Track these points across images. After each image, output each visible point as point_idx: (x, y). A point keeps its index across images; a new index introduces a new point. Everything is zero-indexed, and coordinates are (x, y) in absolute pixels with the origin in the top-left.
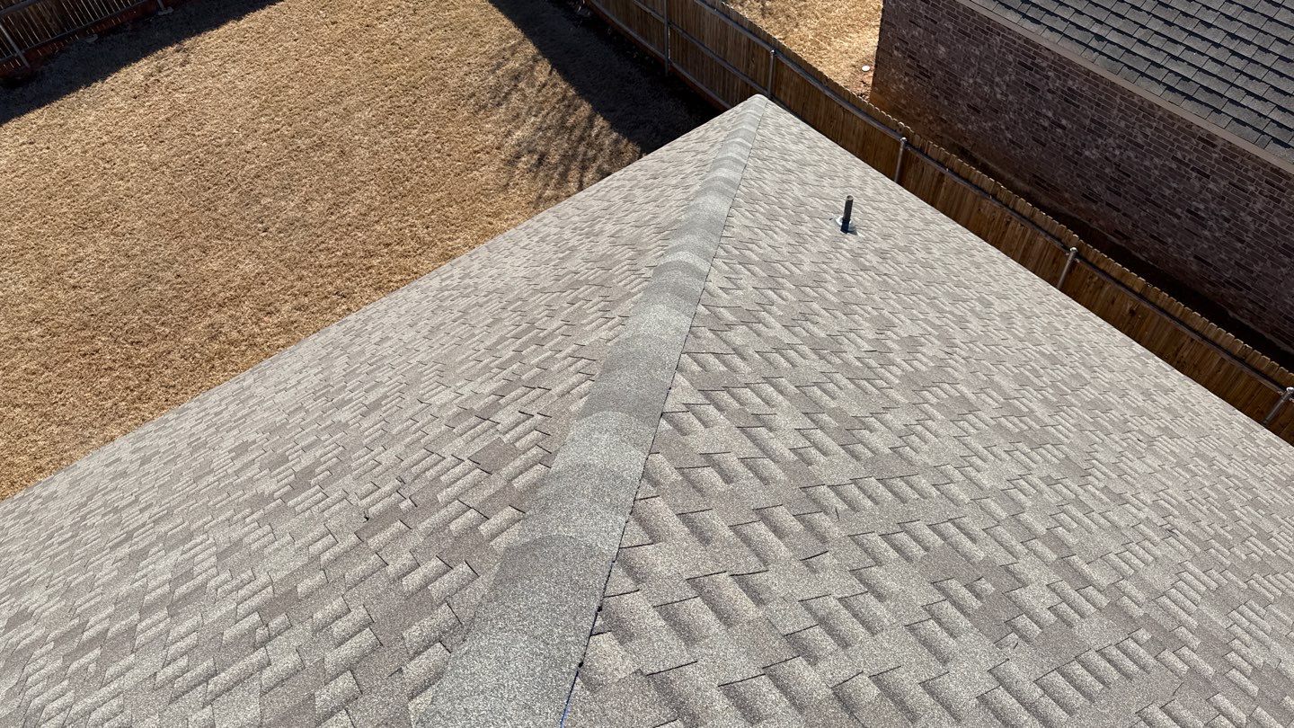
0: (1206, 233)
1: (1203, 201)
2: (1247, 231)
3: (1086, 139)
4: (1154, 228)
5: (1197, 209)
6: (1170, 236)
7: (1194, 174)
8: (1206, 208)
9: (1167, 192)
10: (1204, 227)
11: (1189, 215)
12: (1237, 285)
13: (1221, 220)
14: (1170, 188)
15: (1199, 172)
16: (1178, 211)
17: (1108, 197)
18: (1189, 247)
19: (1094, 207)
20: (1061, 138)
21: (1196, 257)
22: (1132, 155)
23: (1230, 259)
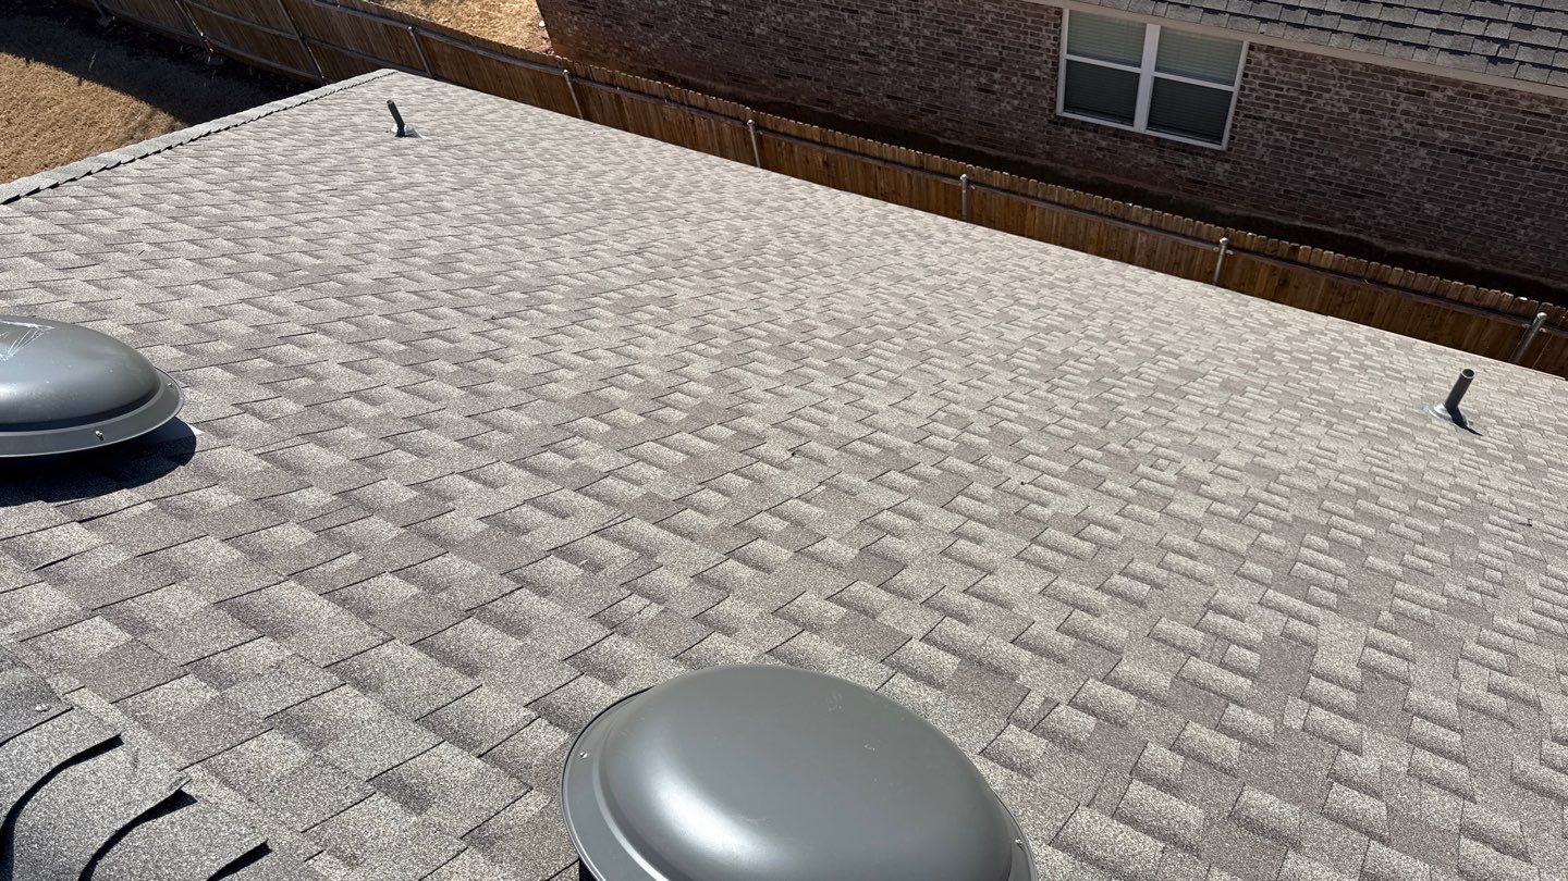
0: (884, 69)
1: (865, 37)
2: (911, 52)
3: (750, 17)
4: (844, 83)
5: (866, 48)
6: (860, 85)
7: (846, 14)
8: (871, 44)
9: (836, 42)
10: (879, 63)
11: (863, 57)
12: (930, 109)
13: (888, 51)
14: (835, 37)
15: (848, 10)
16: (853, 56)
17: (795, 68)
18: (878, 89)
19: (790, 84)
20: (730, 25)
21: (888, 97)
22: (790, 16)
23: (913, 86)
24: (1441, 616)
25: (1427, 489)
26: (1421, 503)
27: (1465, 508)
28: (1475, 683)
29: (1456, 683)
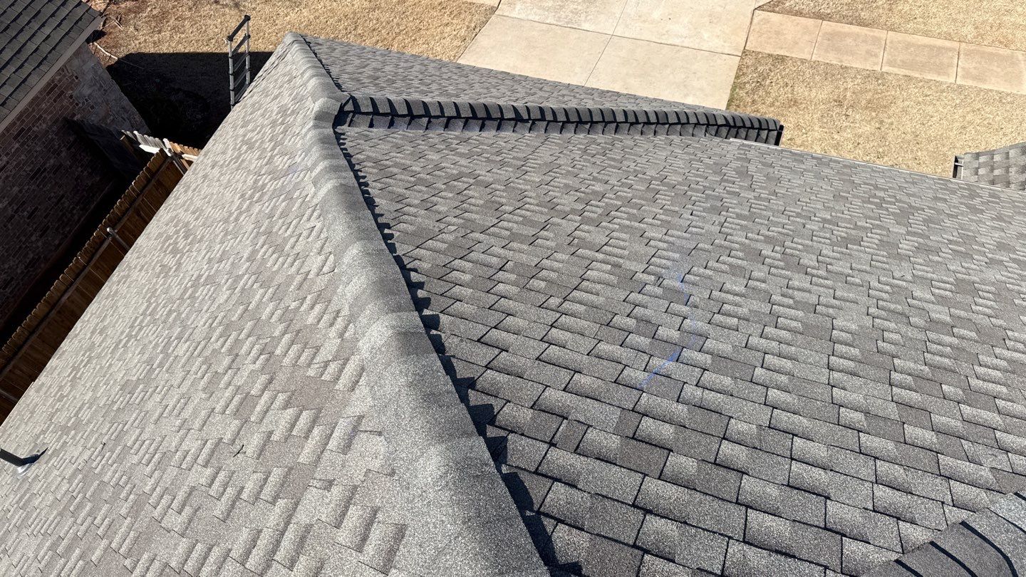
24: (136, 526)
25: (65, 500)
26: (72, 508)
27: (83, 480)
28: (175, 521)
29: (172, 533)
